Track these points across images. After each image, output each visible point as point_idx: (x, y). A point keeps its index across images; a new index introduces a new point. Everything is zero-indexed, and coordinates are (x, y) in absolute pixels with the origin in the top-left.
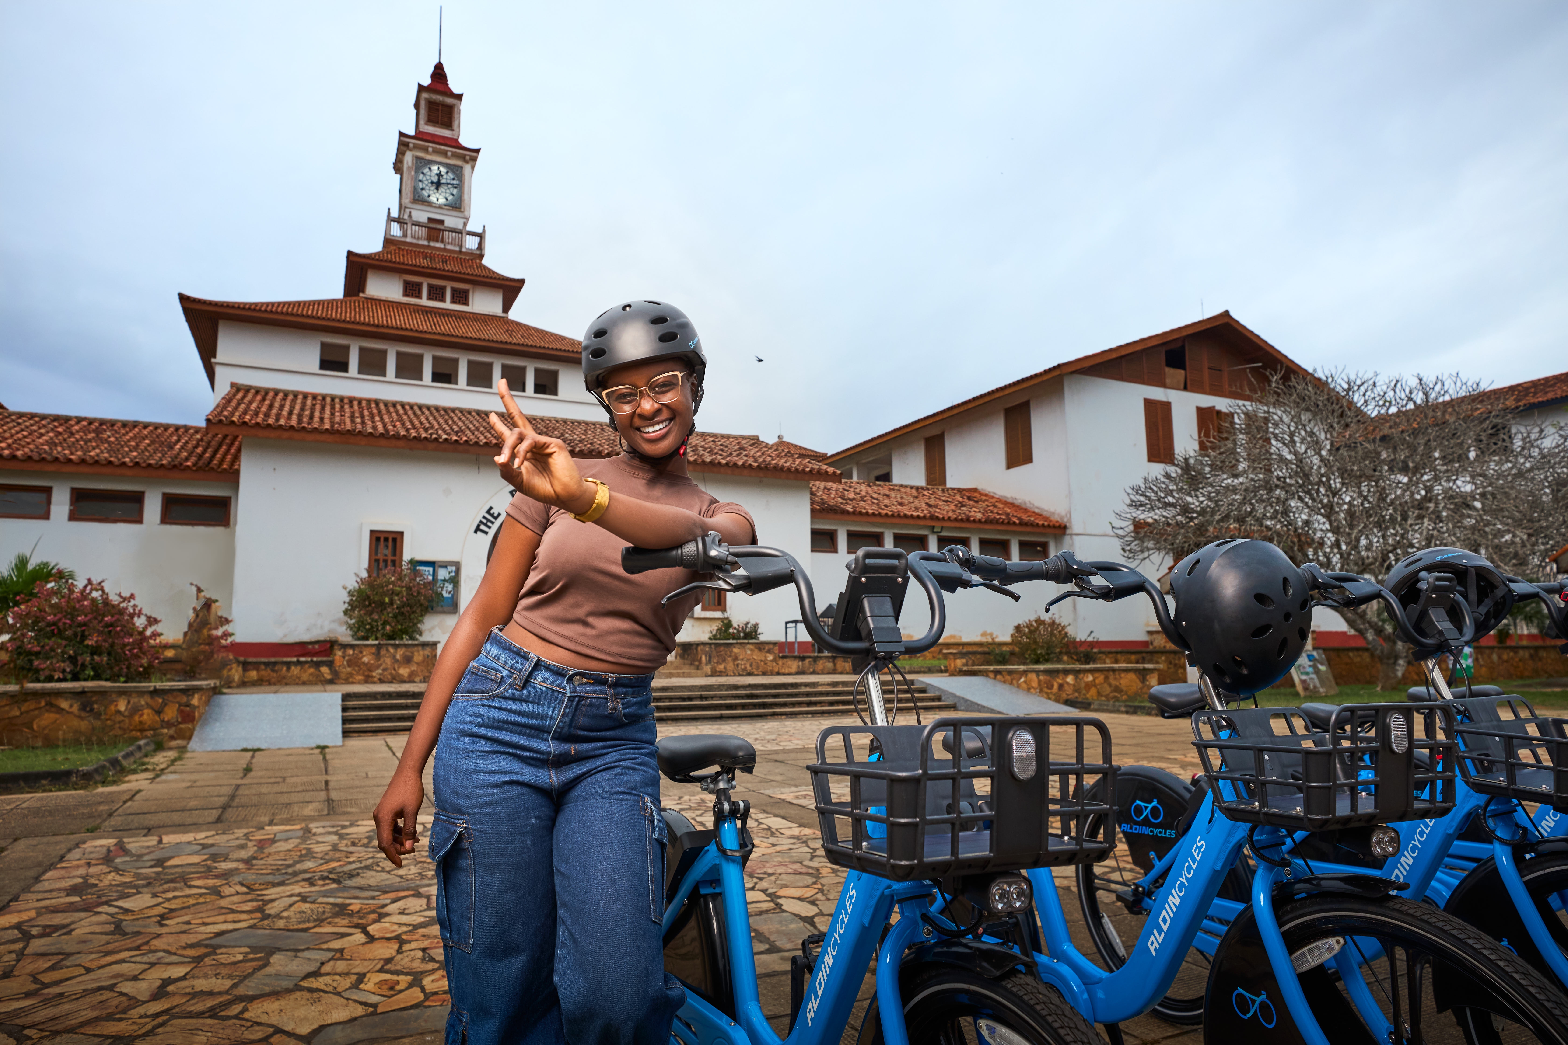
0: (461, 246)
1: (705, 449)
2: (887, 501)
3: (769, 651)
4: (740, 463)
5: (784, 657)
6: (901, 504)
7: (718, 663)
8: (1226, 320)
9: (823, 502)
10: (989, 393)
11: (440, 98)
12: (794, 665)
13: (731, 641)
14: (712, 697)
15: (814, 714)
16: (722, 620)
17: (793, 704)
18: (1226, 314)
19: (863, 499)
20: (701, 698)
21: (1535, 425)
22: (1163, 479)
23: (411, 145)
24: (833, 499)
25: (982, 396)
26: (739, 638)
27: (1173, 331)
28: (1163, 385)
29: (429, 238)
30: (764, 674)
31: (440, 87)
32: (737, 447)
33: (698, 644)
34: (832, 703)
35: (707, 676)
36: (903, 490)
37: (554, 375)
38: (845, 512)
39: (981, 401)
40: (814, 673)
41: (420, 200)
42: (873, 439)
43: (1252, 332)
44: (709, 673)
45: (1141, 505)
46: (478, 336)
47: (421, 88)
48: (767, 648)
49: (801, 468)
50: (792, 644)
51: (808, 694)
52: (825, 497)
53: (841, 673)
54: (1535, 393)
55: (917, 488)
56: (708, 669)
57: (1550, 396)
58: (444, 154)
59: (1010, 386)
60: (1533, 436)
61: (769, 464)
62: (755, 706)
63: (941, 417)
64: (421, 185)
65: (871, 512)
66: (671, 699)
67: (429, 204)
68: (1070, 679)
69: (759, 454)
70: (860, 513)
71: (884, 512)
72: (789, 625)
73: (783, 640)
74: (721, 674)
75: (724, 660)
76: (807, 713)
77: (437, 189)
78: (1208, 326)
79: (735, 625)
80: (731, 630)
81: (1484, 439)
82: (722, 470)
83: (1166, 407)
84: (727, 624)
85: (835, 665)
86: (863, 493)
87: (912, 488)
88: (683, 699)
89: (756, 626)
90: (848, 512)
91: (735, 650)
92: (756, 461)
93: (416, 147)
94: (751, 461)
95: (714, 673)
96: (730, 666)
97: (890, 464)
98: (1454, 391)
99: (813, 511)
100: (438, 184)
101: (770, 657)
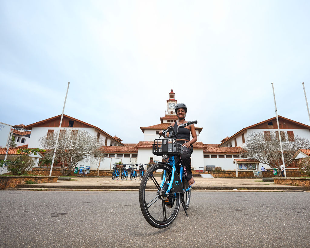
11: (172, 94)
23: (168, 101)
28: (268, 129)
29: (171, 114)
41: (169, 109)
47: (169, 93)
58: (173, 102)
67: (171, 109)
68: (217, 174)
99: (204, 152)
100: (172, 106)
101: (195, 172)
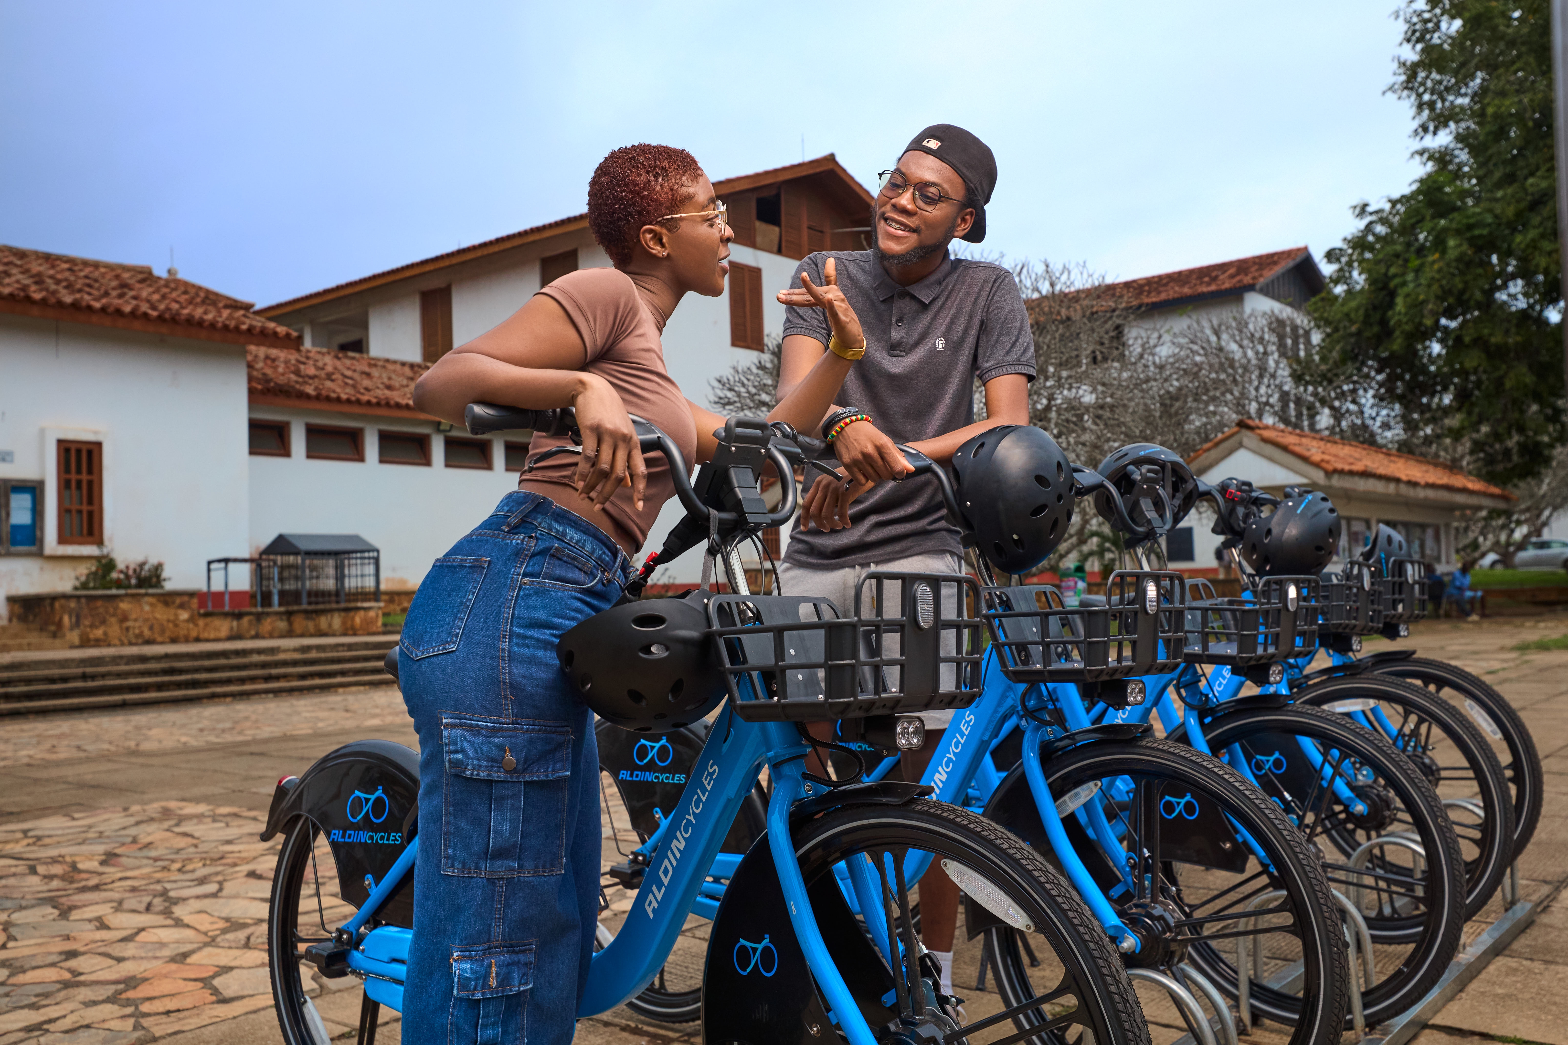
1: (58, 282)
2: (366, 383)
3: (182, 606)
4: (127, 309)
5: (207, 615)
6: (389, 387)
7: (93, 626)
8: (831, 166)
9: (267, 380)
10: (521, 235)
12: (224, 626)
13: (114, 592)
14: (103, 676)
15: (277, 692)
16: (98, 559)
17: (242, 681)
18: (831, 158)
19: (329, 377)
20: (84, 677)
21: (1154, 329)
22: (755, 370)
24: (282, 374)
25: (509, 238)
26: (129, 586)
27: (767, 173)
28: (753, 245)
30: (174, 641)
32: (114, 283)
33: (53, 598)
34: (303, 677)
35: (72, 647)
36: (390, 367)
38: (303, 396)
39: (508, 245)
40: (257, 636)
42: (339, 288)
43: (860, 186)
44: (77, 641)
45: (729, 403)
48: (178, 601)
49: (232, 324)
50: (219, 596)
51: (264, 665)
52: (269, 371)
53: (302, 635)
54: (1149, 292)
55: (412, 366)
56: (74, 636)
57: (1163, 296)
59: (551, 226)
60: (1152, 342)
61: (178, 314)
62: (179, 685)
63: (447, 263)
65: (344, 397)
66: (28, 681)
69: (156, 297)
70: (328, 399)
71: (365, 398)
72: (213, 566)
73: (204, 588)
74: (97, 643)
75: (103, 622)
76: (267, 692)
78: (810, 172)
79: (121, 566)
80: (114, 575)
81: (1106, 342)
82: (96, 318)
83: (756, 273)
84: (107, 565)
85: (290, 624)
86: (329, 368)
87: (403, 364)
88: (52, 680)
89: (158, 568)
90: (308, 397)
91: (124, 606)
92: (154, 308)
94: (144, 307)
95: (85, 643)
96: (115, 630)
97: (365, 326)
98: (1080, 282)
99: (251, 392)
101: (184, 615)
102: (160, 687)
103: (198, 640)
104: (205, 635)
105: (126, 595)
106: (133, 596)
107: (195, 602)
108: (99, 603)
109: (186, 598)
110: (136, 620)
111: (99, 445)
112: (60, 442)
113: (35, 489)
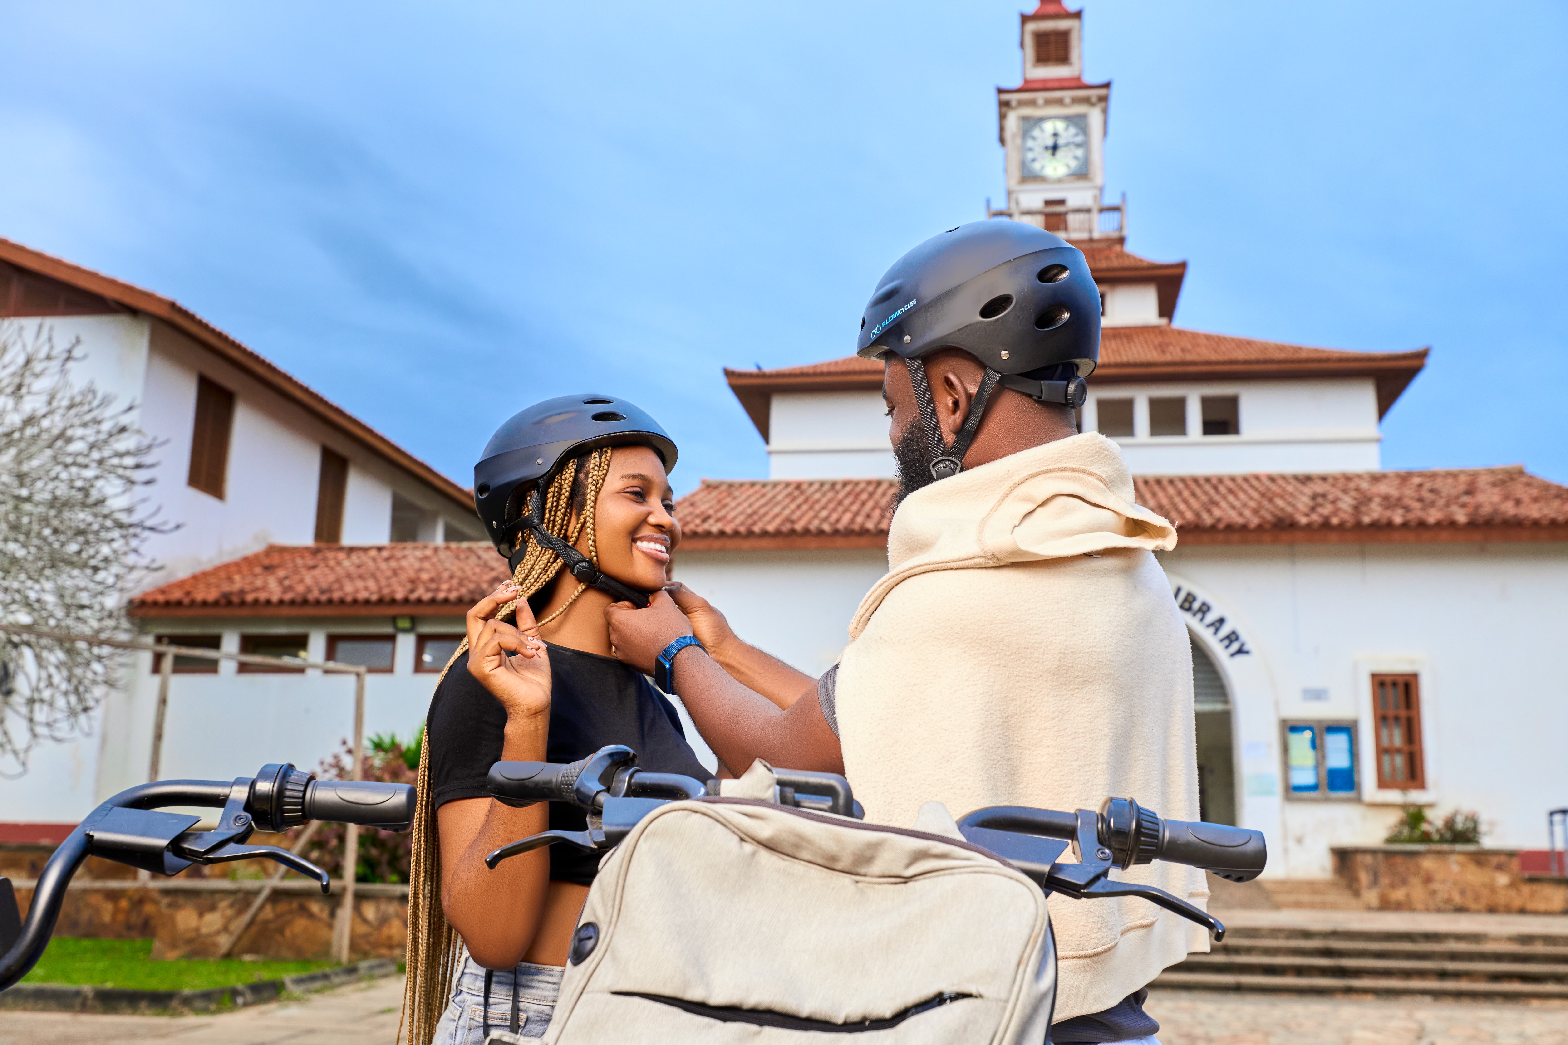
0: (1090, 231)
3: (1500, 868)
5: (1532, 880)
11: (1050, 25)
13: (1421, 847)
16: (1411, 806)
23: (1014, 103)
26: (1438, 841)
29: (1048, 227)
30: (1492, 912)
31: (1051, 9)
37: (1233, 403)
41: (1029, 177)
44: (1375, 902)
46: (1118, 359)
47: (1025, 19)
48: (1498, 861)
56: (1371, 896)
58: (1060, 102)
64: (1030, 155)
67: (1044, 179)
73: (1540, 847)
75: (1405, 882)
77: (1054, 154)
79: (1433, 817)
80: (1424, 827)
82: (1397, 536)
84: (1419, 815)
89: (1476, 820)
91: (1429, 863)
93: (1021, 103)
96: (1417, 892)
100: (1055, 148)
101: (1503, 879)
102: (1300, 971)
103: (1522, 911)
104: (1530, 906)
105: (1429, 852)
106: (1439, 853)
107: (1515, 864)
108: (1399, 860)
109: (1503, 859)
110: (1444, 882)
111: (1415, 676)
112: (1374, 676)
113: (1349, 729)
